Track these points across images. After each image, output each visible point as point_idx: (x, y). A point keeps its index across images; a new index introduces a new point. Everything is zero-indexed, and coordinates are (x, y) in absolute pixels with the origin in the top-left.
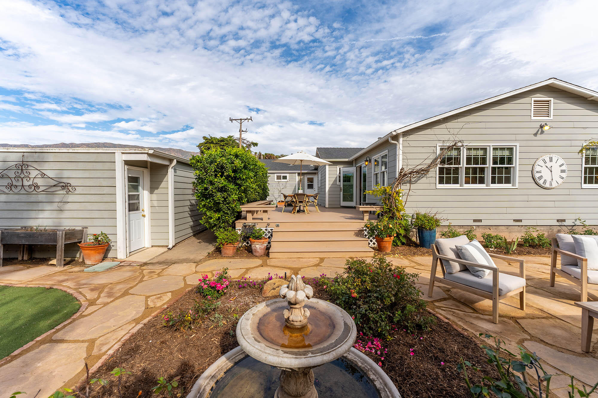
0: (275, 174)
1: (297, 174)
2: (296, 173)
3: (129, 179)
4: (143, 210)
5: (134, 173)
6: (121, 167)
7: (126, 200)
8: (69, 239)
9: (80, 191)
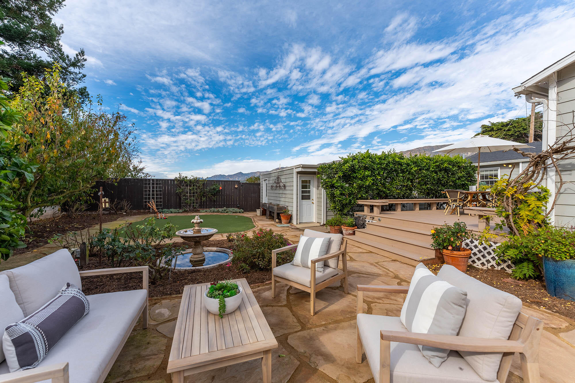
3: (303, 182)
4: (313, 200)
5: (306, 178)
6: (295, 175)
7: (298, 193)
8: (279, 210)
9: (287, 188)
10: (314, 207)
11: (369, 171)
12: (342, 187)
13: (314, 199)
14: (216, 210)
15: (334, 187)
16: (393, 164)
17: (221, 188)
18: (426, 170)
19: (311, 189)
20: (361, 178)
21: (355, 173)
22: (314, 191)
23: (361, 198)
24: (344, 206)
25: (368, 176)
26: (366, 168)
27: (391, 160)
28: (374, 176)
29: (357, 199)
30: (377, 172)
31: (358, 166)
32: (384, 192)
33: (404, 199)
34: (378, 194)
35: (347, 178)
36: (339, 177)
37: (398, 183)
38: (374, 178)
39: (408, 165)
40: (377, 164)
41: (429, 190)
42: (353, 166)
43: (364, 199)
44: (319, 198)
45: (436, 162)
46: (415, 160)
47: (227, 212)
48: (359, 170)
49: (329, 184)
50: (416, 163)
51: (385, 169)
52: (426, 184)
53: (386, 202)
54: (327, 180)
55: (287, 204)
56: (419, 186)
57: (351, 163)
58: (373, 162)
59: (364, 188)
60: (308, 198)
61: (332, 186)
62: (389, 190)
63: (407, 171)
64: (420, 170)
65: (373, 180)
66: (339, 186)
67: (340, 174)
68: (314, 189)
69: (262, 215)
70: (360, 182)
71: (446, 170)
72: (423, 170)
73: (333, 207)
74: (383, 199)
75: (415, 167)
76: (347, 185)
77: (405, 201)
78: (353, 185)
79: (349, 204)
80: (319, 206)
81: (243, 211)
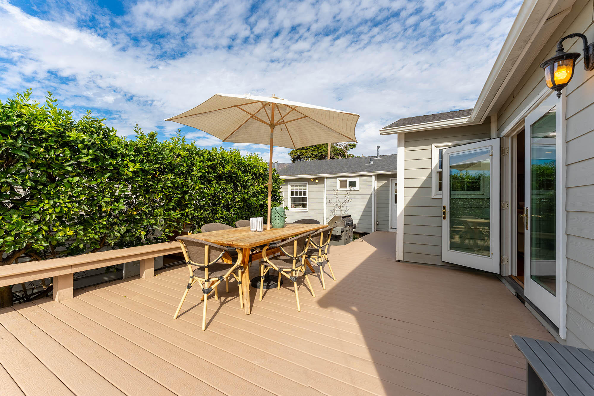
0: (337, 179)
1: (374, 177)
2: (371, 176)
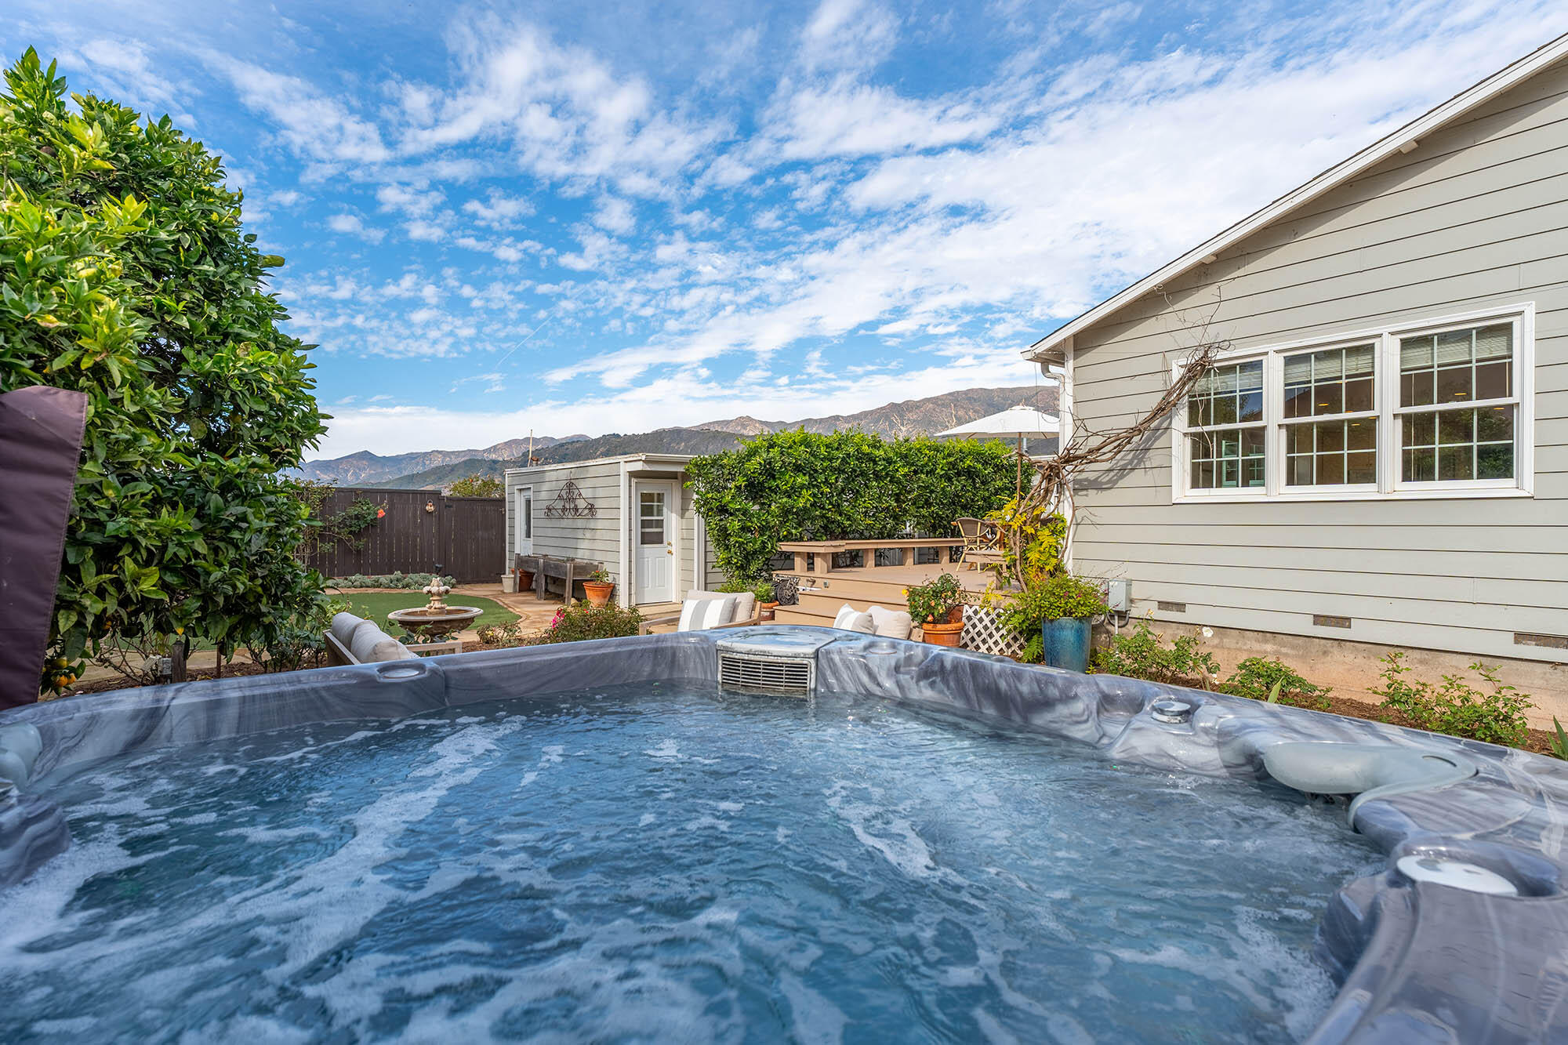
3: (646, 497)
4: (669, 544)
5: (652, 487)
6: (623, 480)
7: (633, 527)
8: (580, 574)
9: (600, 514)
10: (674, 562)
11: (804, 474)
12: (745, 512)
13: (673, 542)
14: (368, 580)
15: (727, 511)
16: (857, 459)
17: (381, 513)
18: (927, 473)
19: (664, 517)
20: (787, 491)
21: (774, 478)
22: (672, 523)
23: (787, 538)
24: (749, 557)
25: (802, 487)
26: (798, 469)
27: (851, 450)
28: (814, 486)
29: (779, 540)
30: (822, 478)
31: (779, 464)
32: (839, 524)
33: (883, 538)
34: (825, 527)
35: (755, 490)
36: (738, 488)
37: (866, 502)
38: (816, 490)
39: (889, 461)
40: (822, 460)
41: (934, 518)
42: (770, 464)
43: (795, 540)
44: (686, 539)
45: (949, 455)
46: (903, 449)
47: (408, 586)
48: (783, 474)
49: (715, 504)
50: (906, 456)
51: (841, 471)
52: (928, 504)
53: (843, 546)
54: (710, 496)
55: (599, 557)
56: (913, 510)
57: (765, 455)
58: (812, 454)
59: (794, 513)
60: (658, 539)
61: (723, 510)
62: (848, 519)
63: (887, 474)
64: (915, 472)
65: (814, 496)
66: (738, 510)
67: (741, 481)
68: (674, 516)
69: (520, 591)
70: (785, 500)
71: (970, 473)
72: (922, 472)
73: (723, 559)
74: (836, 539)
75: (904, 466)
76: (757, 507)
77: (884, 544)
78: (770, 506)
79: (761, 553)
80: (686, 559)
81: (454, 581)
